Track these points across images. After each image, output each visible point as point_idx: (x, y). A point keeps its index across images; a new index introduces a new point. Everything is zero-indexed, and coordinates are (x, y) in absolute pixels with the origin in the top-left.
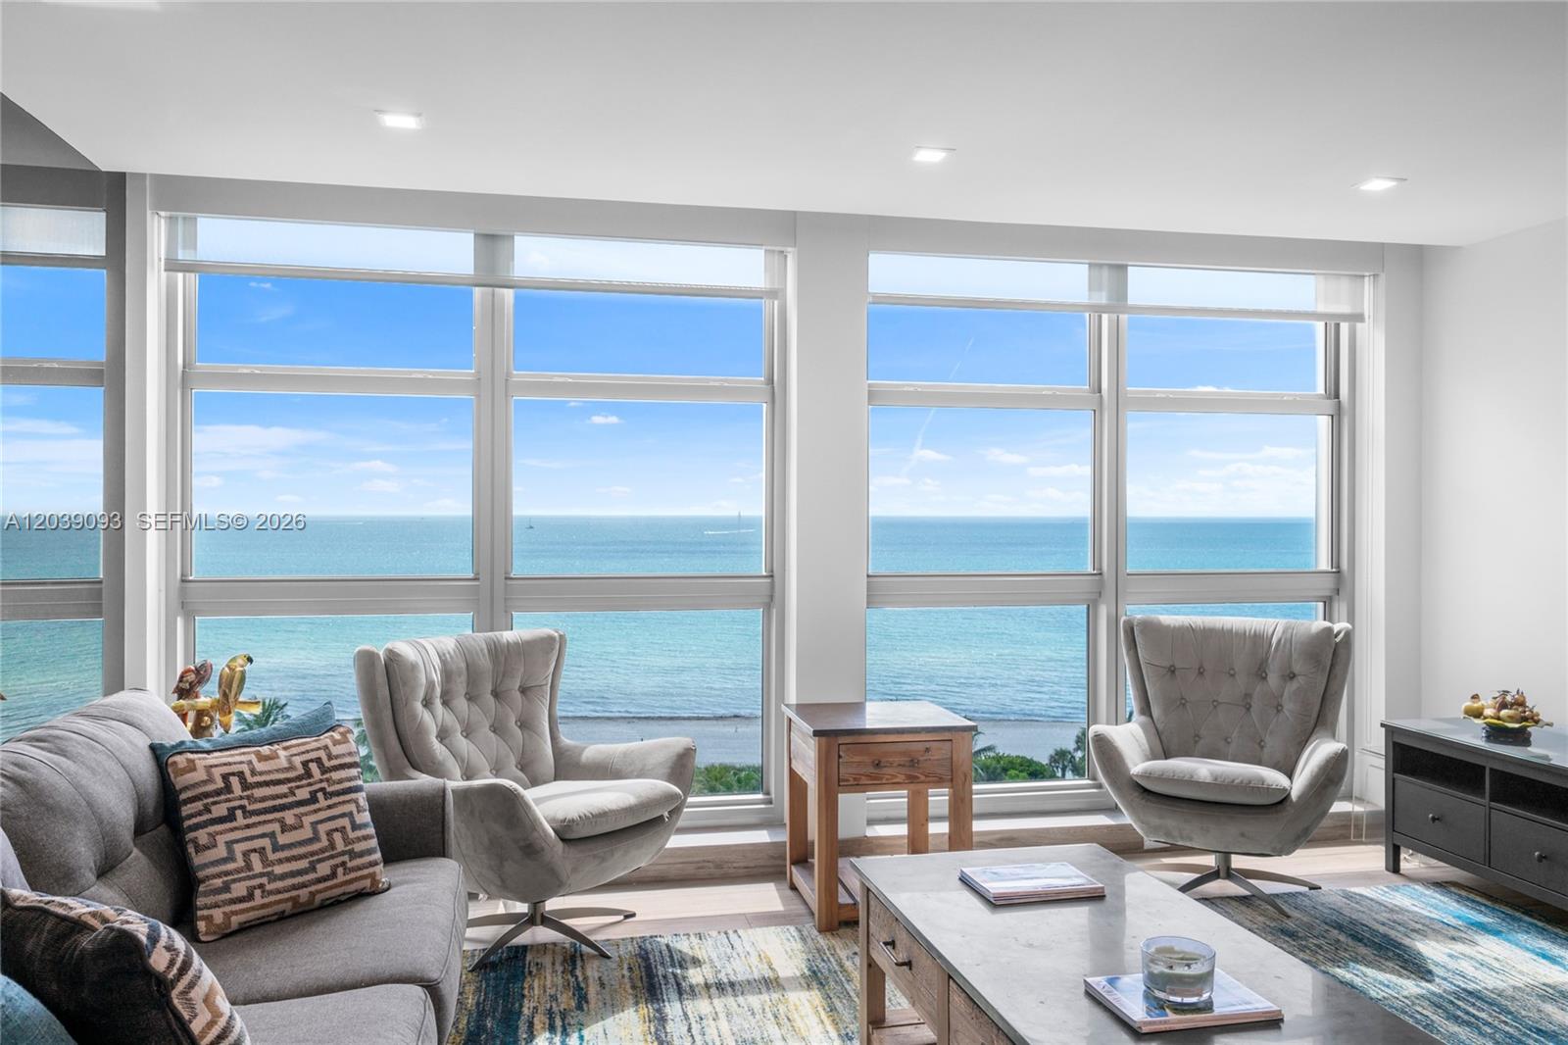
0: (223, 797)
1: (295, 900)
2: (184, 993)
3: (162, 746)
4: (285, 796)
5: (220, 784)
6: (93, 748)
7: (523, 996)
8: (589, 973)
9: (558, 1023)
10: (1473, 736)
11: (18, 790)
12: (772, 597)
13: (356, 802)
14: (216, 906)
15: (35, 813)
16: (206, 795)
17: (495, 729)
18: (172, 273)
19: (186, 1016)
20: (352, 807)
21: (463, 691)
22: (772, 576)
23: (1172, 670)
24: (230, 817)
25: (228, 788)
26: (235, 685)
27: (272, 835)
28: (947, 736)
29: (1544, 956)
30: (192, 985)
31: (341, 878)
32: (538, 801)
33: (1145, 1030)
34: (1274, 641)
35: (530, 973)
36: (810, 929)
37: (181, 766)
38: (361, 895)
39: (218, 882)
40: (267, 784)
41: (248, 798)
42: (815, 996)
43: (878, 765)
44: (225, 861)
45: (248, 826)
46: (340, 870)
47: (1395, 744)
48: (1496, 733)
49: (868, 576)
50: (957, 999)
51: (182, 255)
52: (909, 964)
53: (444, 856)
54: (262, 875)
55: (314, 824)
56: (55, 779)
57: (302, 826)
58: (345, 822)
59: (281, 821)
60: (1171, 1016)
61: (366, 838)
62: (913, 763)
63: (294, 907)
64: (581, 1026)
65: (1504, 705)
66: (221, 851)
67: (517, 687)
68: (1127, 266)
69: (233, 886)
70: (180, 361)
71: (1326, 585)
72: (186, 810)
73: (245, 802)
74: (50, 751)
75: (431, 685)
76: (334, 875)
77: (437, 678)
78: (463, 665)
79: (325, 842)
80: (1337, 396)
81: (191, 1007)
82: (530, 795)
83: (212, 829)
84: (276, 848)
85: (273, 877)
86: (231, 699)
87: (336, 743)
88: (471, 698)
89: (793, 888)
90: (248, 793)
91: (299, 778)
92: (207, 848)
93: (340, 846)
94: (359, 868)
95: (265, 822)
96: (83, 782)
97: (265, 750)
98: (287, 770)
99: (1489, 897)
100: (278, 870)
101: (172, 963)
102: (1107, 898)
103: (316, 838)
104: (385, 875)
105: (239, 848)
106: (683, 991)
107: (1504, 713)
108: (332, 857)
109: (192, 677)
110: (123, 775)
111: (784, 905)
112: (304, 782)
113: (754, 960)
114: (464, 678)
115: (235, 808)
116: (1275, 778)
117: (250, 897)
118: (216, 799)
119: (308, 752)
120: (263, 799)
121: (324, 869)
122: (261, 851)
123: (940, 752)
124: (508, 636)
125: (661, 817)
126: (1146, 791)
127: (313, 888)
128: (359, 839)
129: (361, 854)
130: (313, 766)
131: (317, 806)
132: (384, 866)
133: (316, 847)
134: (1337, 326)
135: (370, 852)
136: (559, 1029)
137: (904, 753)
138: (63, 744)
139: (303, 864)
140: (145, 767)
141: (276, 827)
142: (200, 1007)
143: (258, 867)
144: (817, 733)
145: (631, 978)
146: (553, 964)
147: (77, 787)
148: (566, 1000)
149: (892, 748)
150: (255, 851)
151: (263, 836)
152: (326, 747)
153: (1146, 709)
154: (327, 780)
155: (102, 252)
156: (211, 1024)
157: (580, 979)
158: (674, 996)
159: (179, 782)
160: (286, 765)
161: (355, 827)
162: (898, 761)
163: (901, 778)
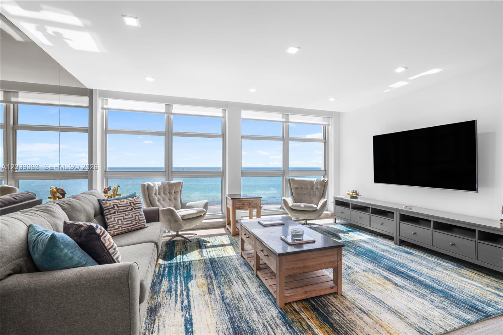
0: (113, 209)
1: (128, 229)
2: (104, 238)
3: (100, 200)
4: (126, 209)
5: (112, 206)
6: (85, 199)
7: (175, 249)
8: (188, 245)
9: (182, 253)
10: (348, 198)
11: (69, 206)
12: (223, 175)
13: (141, 210)
14: (112, 230)
15: (72, 211)
16: (109, 209)
17: (169, 200)
18: (103, 110)
19: (104, 243)
20: (140, 211)
21: (163, 192)
22: (223, 171)
23: (297, 188)
24: (115, 213)
25: (114, 207)
26: (116, 191)
27: (123, 216)
28: (256, 199)
29: (360, 235)
30: (105, 237)
31: (138, 225)
32: (178, 212)
33: (291, 244)
34: (315, 182)
35: (176, 245)
36: (231, 236)
37: (104, 203)
38: (142, 228)
39: (112, 225)
40: (122, 206)
41: (118, 209)
42: (231, 247)
43: (243, 204)
44: (113, 221)
45: (118, 215)
46: (137, 223)
47: (335, 200)
48: (352, 197)
49: (242, 171)
50: (258, 242)
51: (105, 106)
52: (249, 237)
53: (159, 221)
54: (121, 224)
55: (132, 214)
56: (77, 204)
57: (129, 215)
58: (138, 214)
59: (125, 214)
60: (296, 241)
61: (143, 217)
62: (250, 204)
63: (128, 230)
64: (186, 254)
65: (353, 192)
66: (113, 219)
67: (174, 191)
68: (288, 114)
69: (115, 226)
70: (104, 128)
71: (323, 173)
72: (105, 212)
73: (118, 210)
74: (76, 199)
75: (156, 191)
76: (136, 224)
77: (157, 189)
78: (163, 187)
79: (134, 218)
80: (325, 139)
81: (105, 241)
82: (176, 211)
83: (110, 215)
84: (124, 219)
85: (123, 225)
86: (115, 194)
87: (136, 199)
88: (164, 194)
89: (227, 229)
90: (118, 208)
91: (129, 206)
92: (109, 219)
93: (137, 218)
94: (141, 223)
95: (122, 214)
96: (83, 205)
97: (122, 200)
98: (126, 204)
99: (351, 226)
100: (125, 223)
101: (101, 232)
102: (285, 225)
103: (132, 217)
104: (146, 225)
105: (116, 219)
106: (206, 247)
107: (353, 194)
108: (136, 221)
109: (107, 189)
110: (92, 204)
111: (226, 232)
112: (130, 206)
113: (220, 241)
114: (163, 189)
115: (115, 211)
116: (314, 206)
117: (119, 228)
118: (111, 209)
119: (131, 201)
120: (121, 209)
121: (134, 223)
122: (121, 219)
123: (255, 202)
124: (172, 182)
125: (202, 215)
126: (292, 209)
127: (132, 227)
128: (141, 217)
129: (142, 220)
130: (132, 203)
131: (133, 211)
132: (147, 223)
133: (132, 219)
134: (325, 126)
135: (143, 220)
136: (182, 254)
137: (249, 203)
138: (79, 198)
139: (130, 222)
140: (97, 204)
141: (124, 215)
142: (107, 241)
143: (120, 222)
144: (232, 199)
145: (196, 245)
146: (181, 243)
147: (82, 206)
148: (183, 249)
149: (246, 202)
150: (120, 219)
151: (121, 216)
152: (134, 200)
153: (292, 195)
154: (135, 206)
155: (88, 105)
156: (109, 244)
157: (186, 245)
158: (204, 247)
159: (104, 206)
160: (126, 203)
161: (140, 215)
162: (247, 204)
163: (248, 207)
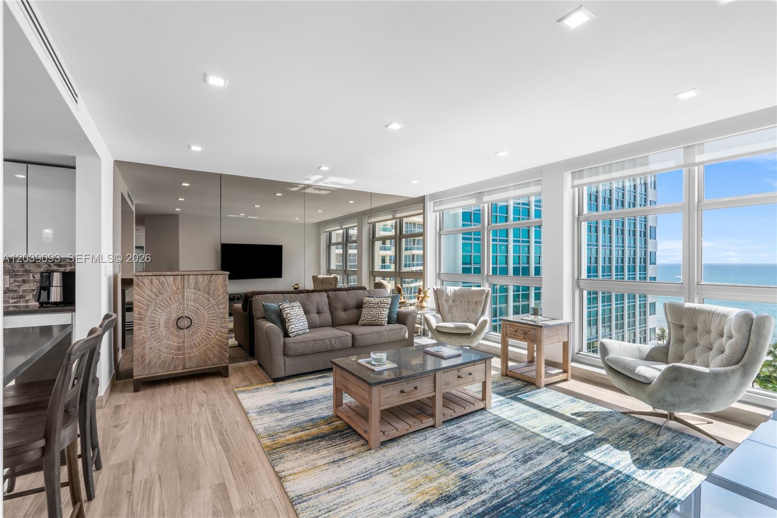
21: (459, 300)
23: (682, 327)
24: (365, 308)
27: (369, 312)
28: (534, 327)
31: (376, 321)
43: (516, 331)
53: (405, 325)
57: (373, 311)
58: (380, 312)
59: (371, 310)
62: (526, 333)
63: (370, 324)
85: (367, 318)
87: (386, 299)
93: (377, 316)
94: (379, 320)
97: (375, 299)
98: (376, 302)
100: (368, 317)
104: (386, 324)
112: (377, 305)
114: (459, 296)
117: (364, 320)
119: (381, 300)
121: (374, 319)
122: (367, 314)
123: (532, 333)
137: (524, 331)
139: (371, 317)
161: (381, 313)
162: (521, 332)
163: (522, 338)
